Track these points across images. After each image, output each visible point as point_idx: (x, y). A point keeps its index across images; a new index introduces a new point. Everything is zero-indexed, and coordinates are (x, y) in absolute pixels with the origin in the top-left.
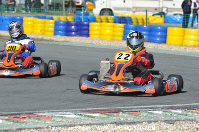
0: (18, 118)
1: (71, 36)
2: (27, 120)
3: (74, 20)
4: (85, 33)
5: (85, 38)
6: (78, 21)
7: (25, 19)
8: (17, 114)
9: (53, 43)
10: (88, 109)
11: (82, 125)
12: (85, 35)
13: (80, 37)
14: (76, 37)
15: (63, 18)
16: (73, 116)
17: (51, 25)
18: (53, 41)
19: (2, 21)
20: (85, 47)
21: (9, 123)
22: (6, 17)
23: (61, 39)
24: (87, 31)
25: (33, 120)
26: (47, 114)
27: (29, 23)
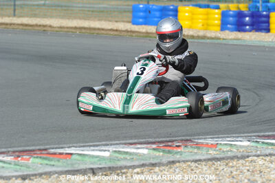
0: (170, 146)
1: (245, 31)
2: (182, 149)
3: (249, 9)
4: (264, 27)
5: (263, 34)
6: (254, 10)
7: (181, 9)
8: (169, 141)
9: (219, 41)
10: (267, 134)
11: (258, 156)
12: (265, 29)
13: (257, 33)
14: (251, 33)
15: (233, 7)
16: (246, 143)
17: (217, 16)
18: (219, 39)
19: (150, 12)
20: (264, 46)
21: (157, 153)
22: (154, 7)
23: (231, 35)
24: (267, 24)
25: (191, 150)
26: (210, 141)
27: (187, 14)
